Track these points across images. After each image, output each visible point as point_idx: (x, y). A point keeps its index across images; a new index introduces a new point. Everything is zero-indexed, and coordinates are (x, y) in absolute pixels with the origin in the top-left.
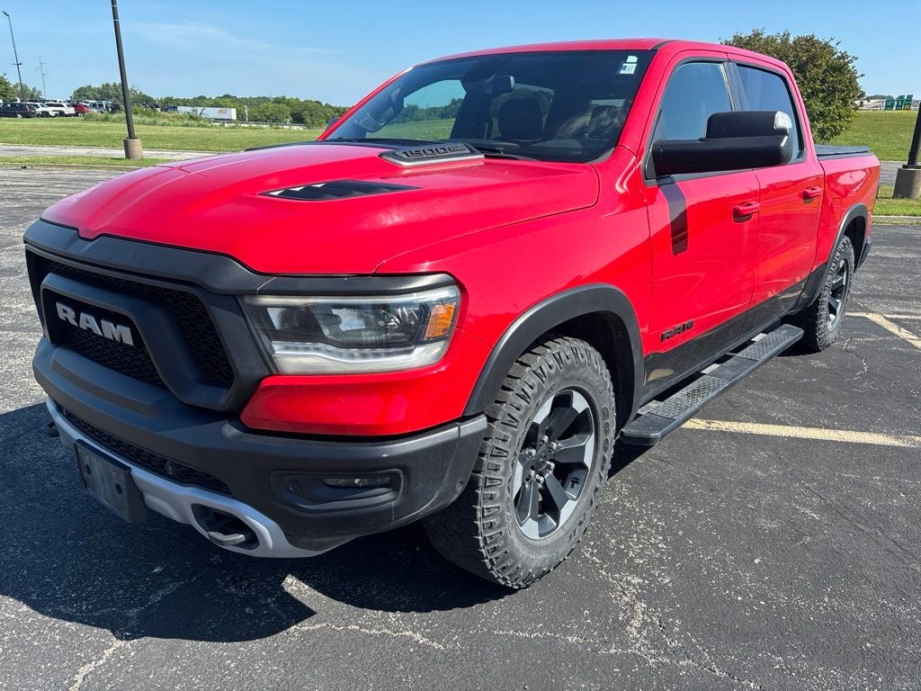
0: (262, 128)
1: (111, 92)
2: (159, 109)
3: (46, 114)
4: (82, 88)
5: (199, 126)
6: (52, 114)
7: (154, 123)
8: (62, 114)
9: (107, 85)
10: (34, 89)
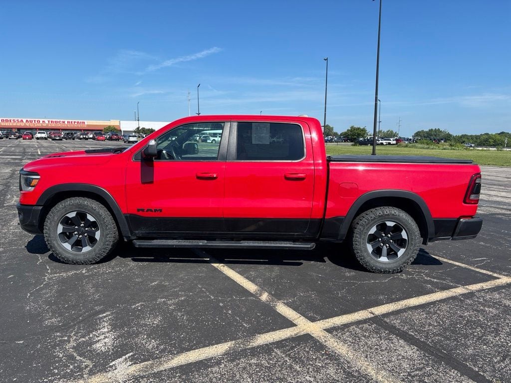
0: (489, 150)
1: (432, 133)
2: (443, 141)
3: (382, 144)
4: (419, 132)
5: (451, 149)
6: (385, 144)
7: (428, 148)
8: (389, 144)
9: (432, 130)
10: (396, 132)
